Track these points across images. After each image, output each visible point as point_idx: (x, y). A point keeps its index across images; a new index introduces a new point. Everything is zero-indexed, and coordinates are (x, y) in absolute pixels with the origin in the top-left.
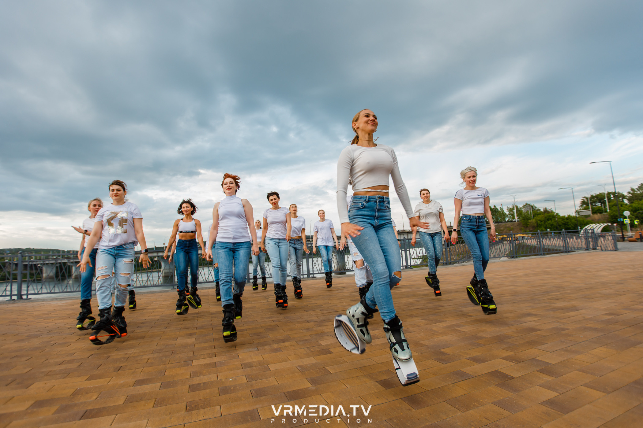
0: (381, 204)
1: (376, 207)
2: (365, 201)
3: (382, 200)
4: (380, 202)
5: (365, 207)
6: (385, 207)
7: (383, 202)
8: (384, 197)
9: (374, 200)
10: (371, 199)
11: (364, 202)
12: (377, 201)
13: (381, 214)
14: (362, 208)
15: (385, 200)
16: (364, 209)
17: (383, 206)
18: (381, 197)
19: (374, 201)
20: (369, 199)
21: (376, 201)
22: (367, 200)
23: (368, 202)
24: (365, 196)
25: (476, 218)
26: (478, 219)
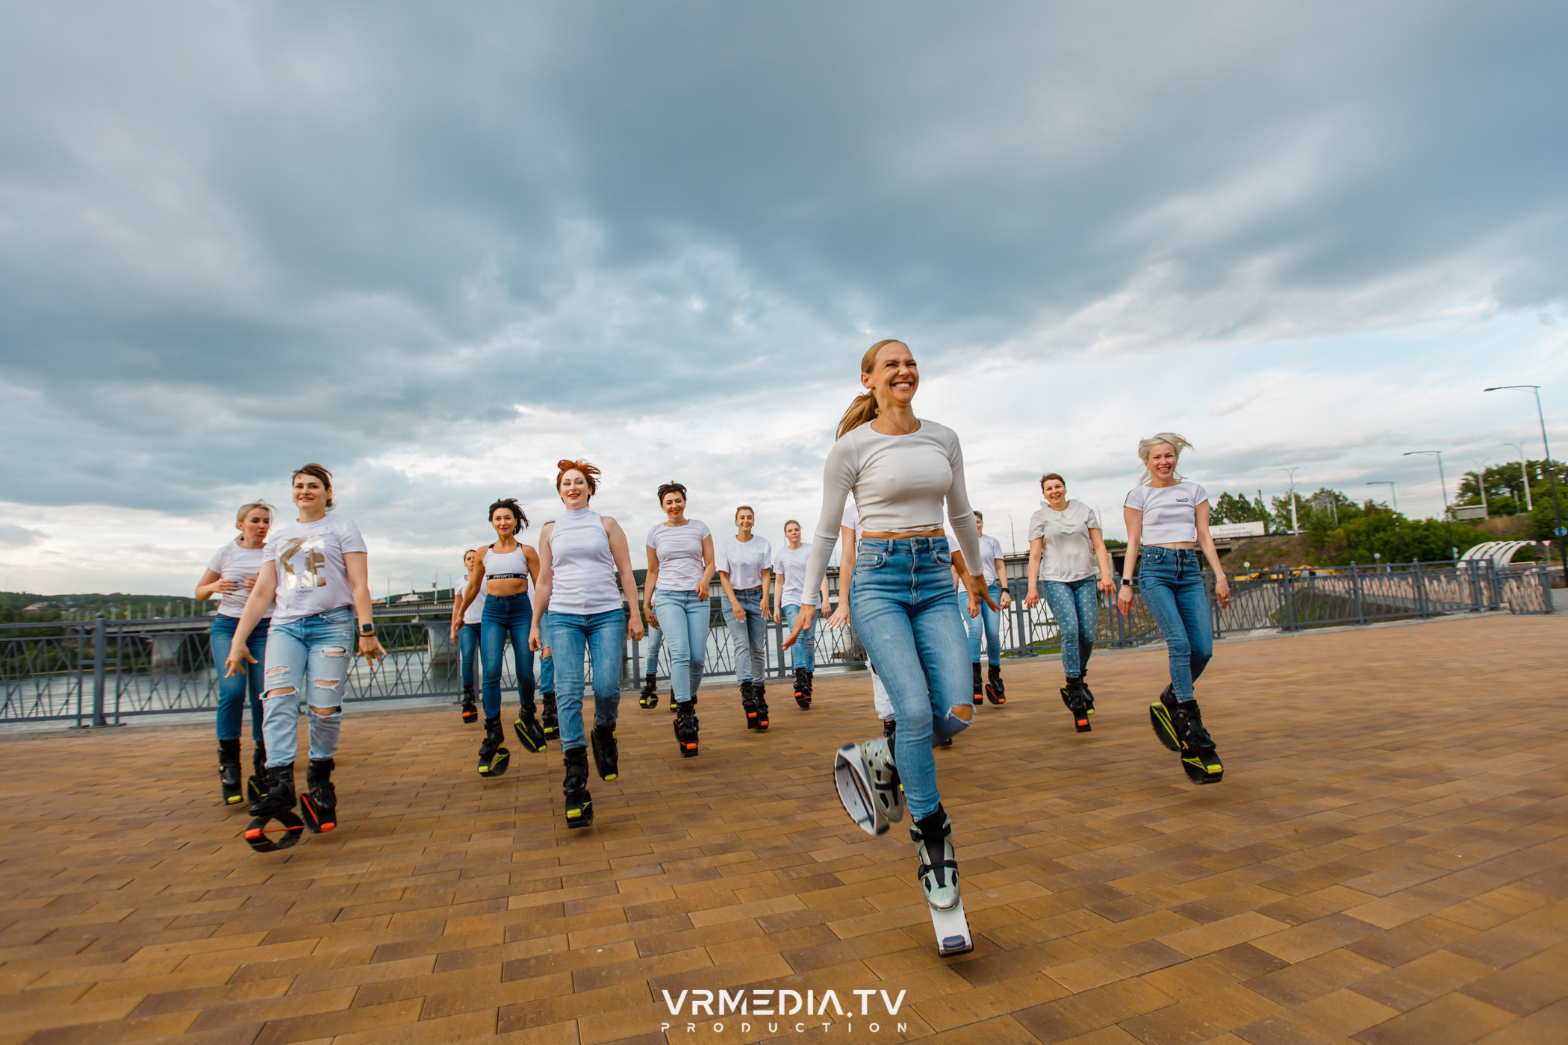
0: (924, 555)
1: (911, 563)
2: (886, 550)
3: (926, 546)
4: (919, 551)
5: (886, 565)
6: (935, 562)
7: (928, 550)
8: (930, 539)
9: (907, 547)
10: (900, 547)
11: (884, 554)
12: (913, 551)
13: (923, 577)
14: (881, 568)
15: (931, 545)
16: (883, 570)
17: (928, 559)
18: (923, 541)
19: (907, 550)
20: (895, 547)
21: (911, 551)
22: (889, 550)
23: (894, 552)
24: (886, 540)
25: (1175, 555)
26: (1180, 556)
